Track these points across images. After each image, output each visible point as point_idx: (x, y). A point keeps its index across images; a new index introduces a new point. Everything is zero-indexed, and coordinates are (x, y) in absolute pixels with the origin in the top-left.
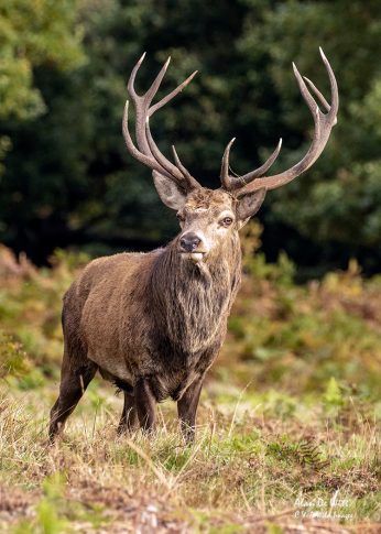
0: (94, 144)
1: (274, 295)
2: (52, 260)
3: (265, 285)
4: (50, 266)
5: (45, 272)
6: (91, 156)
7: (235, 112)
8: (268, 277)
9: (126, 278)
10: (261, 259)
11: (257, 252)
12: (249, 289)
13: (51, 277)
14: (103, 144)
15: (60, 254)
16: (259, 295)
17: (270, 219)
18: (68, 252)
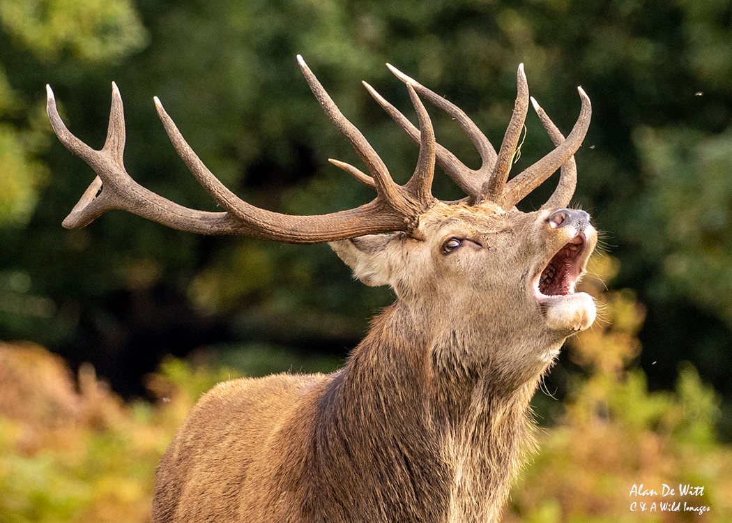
0: (253, 121)
1: (667, 466)
2: (156, 384)
3: (649, 444)
4: (152, 399)
5: (141, 412)
6: (249, 147)
7: (578, 45)
8: (656, 426)
9: (270, 439)
10: (636, 384)
11: (628, 367)
12: (611, 453)
13: (156, 423)
14: (274, 121)
15: (175, 371)
16: (635, 467)
17: (660, 292)
18: (193, 367)
